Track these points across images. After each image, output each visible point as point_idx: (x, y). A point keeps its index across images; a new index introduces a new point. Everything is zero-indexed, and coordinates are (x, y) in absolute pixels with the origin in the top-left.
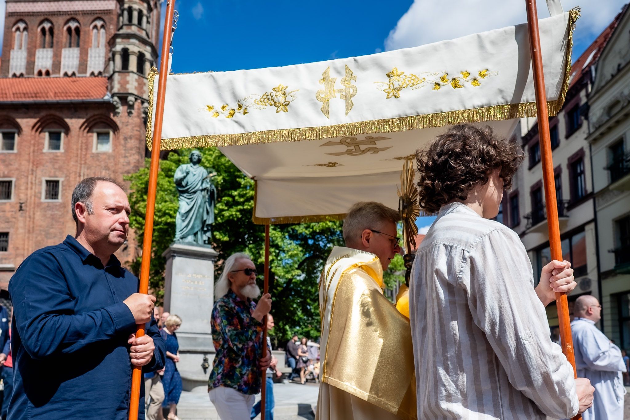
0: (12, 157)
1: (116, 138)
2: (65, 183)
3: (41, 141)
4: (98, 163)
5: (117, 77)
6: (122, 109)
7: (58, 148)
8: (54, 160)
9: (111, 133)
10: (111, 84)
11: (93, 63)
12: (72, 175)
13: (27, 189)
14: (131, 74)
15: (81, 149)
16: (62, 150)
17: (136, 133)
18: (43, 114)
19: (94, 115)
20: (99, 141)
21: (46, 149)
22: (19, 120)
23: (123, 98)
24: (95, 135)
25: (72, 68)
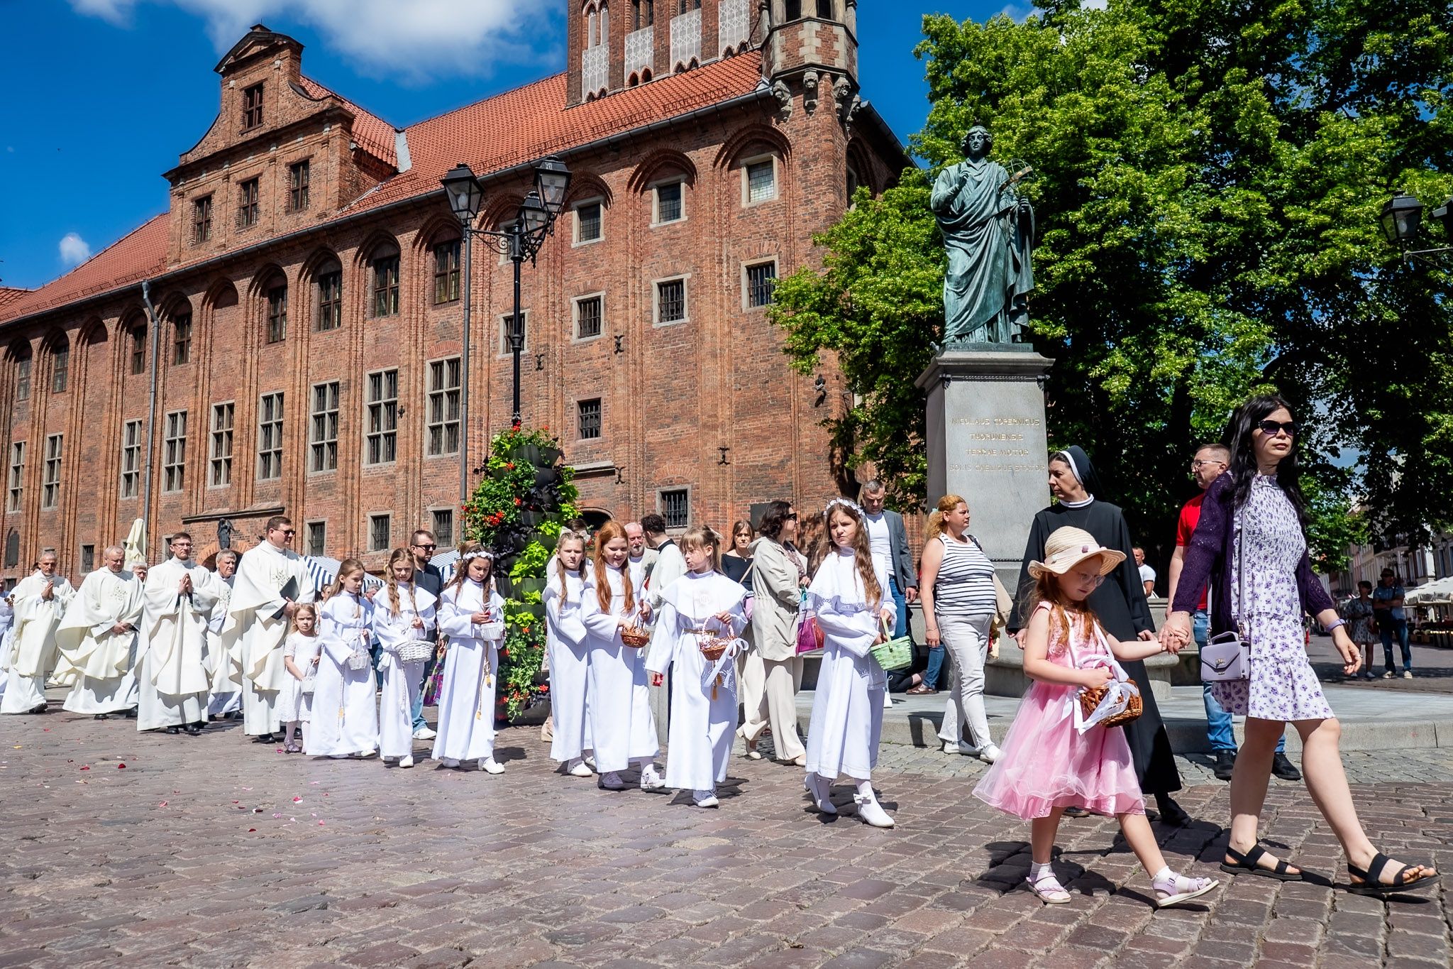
0: (598, 251)
1: (787, 167)
2: (695, 281)
3: (648, 207)
4: (752, 227)
5: (778, 38)
6: (793, 104)
7: (677, 215)
8: (671, 240)
9: (775, 159)
10: (768, 57)
11: (727, 29)
12: (707, 263)
13: (627, 308)
14: (806, 24)
15: (720, 208)
16: (684, 218)
17: (825, 146)
18: (646, 153)
19: (740, 131)
20: (753, 182)
21: (655, 222)
22: (604, 177)
23: (794, 80)
24: (744, 171)
25: (690, 51)
